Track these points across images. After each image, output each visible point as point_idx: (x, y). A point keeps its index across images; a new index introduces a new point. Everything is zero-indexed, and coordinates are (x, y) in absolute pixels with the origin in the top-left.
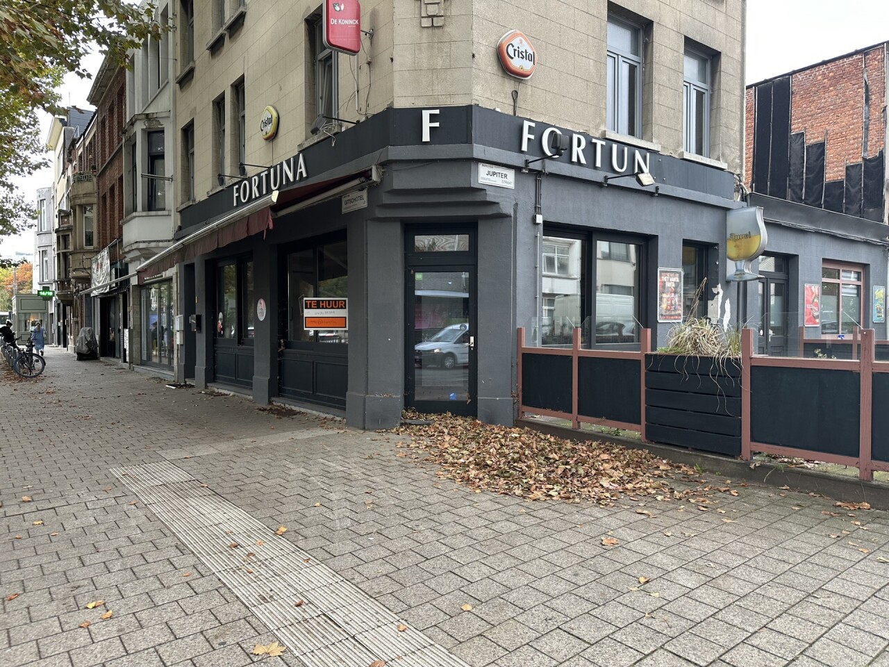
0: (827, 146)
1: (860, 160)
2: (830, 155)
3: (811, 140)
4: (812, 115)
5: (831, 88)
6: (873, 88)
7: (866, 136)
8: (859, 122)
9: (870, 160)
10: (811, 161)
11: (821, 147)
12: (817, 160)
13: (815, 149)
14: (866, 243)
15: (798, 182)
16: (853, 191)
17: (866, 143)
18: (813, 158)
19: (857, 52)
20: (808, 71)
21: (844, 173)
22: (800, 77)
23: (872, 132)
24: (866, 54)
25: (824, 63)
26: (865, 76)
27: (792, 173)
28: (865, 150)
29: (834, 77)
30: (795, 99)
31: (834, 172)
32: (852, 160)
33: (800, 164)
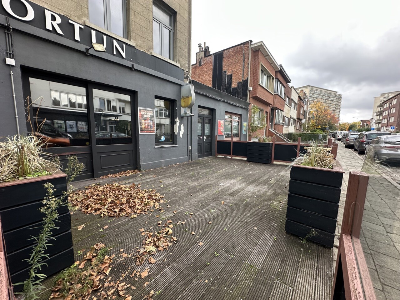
0: (233, 76)
1: (241, 81)
2: (233, 79)
3: (228, 74)
4: (229, 65)
5: (234, 56)
6: (246, 57)
7: (243, 73)
8: (242, 68)
9: (244, 81)
10: (228, 81)
11: (231, 76)
12: (230, 80)
13: (229, 77)
14: (241, 107)
15: (224, 88)
16: (239, 91)
17: (243, 75)
18: (229, 79)
19: (242, 44)
20: (228, 50)
21: (237, 85)
22: (225, 52)
23: (245, 71)
24: (244, 45)
25: (232, 47)
26: (244, 52)
27: (223, 84)
28: (243, 77)
29: (235, 52)
30: (224, 59)
31: (234, 85)
32: (239, 81)
33: (225, 81)
